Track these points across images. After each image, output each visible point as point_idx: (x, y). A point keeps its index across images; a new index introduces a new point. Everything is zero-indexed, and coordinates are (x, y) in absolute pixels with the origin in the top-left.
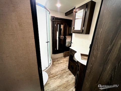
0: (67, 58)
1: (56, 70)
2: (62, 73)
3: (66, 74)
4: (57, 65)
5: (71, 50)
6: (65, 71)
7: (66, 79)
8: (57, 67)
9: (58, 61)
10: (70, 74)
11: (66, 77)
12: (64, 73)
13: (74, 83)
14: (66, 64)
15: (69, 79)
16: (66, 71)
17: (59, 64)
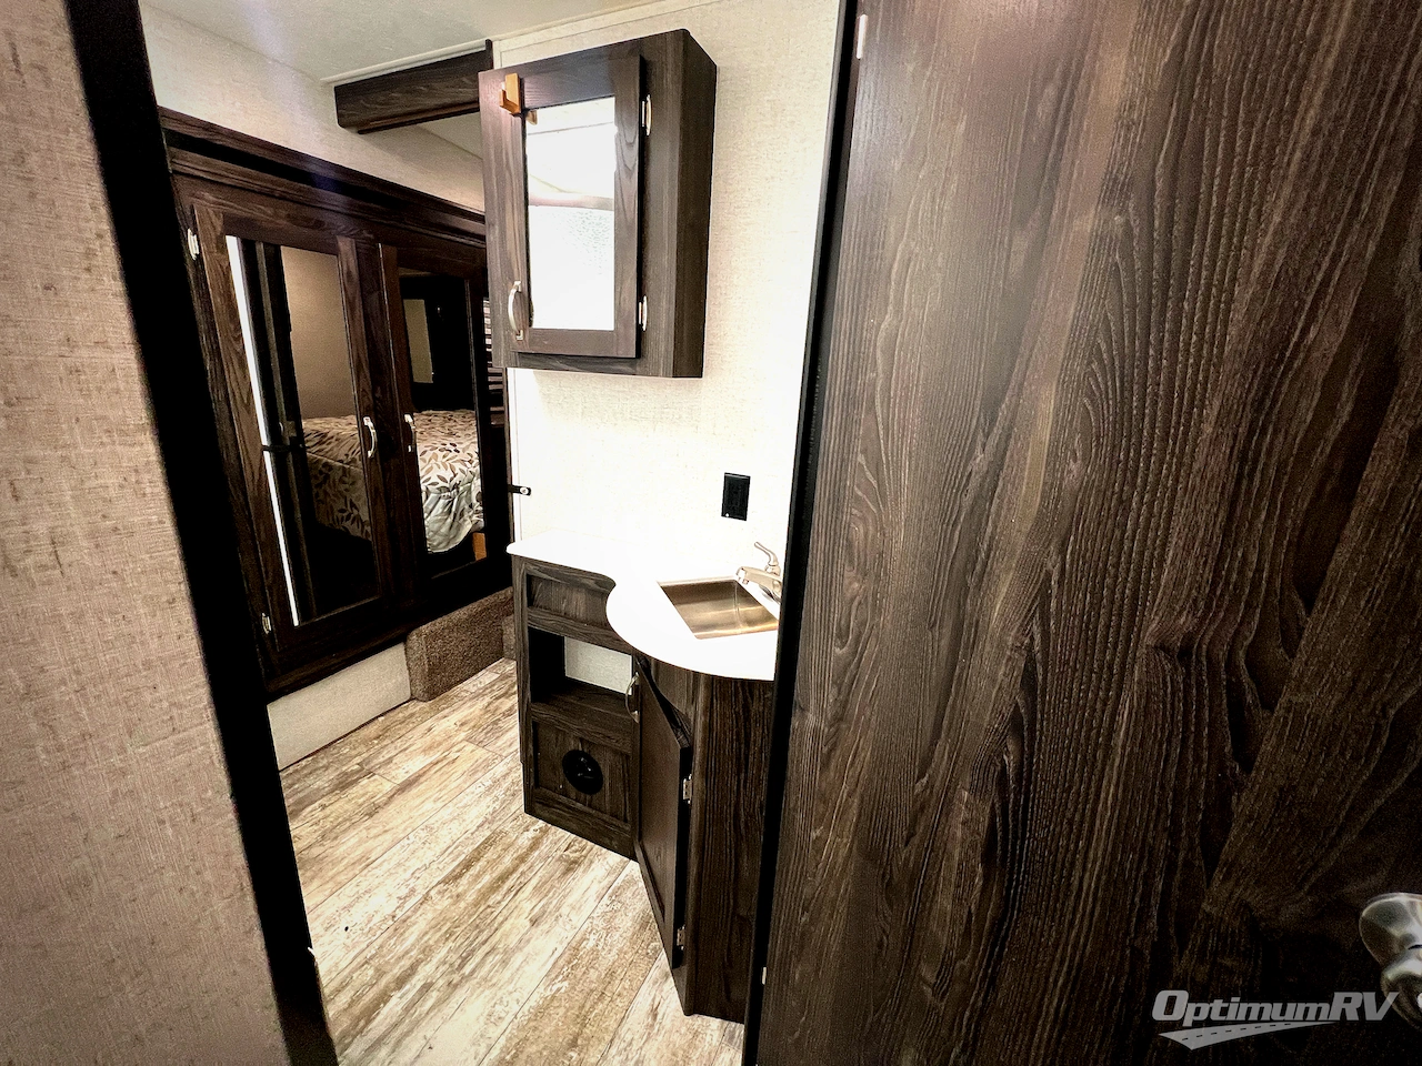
0: (477, 696)
1: (357, 916)
2: (471, 897)
3: (529, 889)
4: (350, 844)
5: (530, 579)
6: (492, 863)
7: (547, 945)
8: (366, 862)
9: (344, 783)
10: (571, 866)
11: (534, 922)
12: (494, 887)
13: (644, 926)
14: (487, 765)
15: (578, 919)
16: (508, 861)
17: (382, 816)
